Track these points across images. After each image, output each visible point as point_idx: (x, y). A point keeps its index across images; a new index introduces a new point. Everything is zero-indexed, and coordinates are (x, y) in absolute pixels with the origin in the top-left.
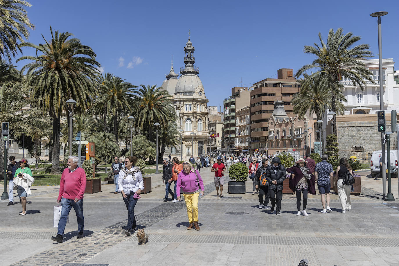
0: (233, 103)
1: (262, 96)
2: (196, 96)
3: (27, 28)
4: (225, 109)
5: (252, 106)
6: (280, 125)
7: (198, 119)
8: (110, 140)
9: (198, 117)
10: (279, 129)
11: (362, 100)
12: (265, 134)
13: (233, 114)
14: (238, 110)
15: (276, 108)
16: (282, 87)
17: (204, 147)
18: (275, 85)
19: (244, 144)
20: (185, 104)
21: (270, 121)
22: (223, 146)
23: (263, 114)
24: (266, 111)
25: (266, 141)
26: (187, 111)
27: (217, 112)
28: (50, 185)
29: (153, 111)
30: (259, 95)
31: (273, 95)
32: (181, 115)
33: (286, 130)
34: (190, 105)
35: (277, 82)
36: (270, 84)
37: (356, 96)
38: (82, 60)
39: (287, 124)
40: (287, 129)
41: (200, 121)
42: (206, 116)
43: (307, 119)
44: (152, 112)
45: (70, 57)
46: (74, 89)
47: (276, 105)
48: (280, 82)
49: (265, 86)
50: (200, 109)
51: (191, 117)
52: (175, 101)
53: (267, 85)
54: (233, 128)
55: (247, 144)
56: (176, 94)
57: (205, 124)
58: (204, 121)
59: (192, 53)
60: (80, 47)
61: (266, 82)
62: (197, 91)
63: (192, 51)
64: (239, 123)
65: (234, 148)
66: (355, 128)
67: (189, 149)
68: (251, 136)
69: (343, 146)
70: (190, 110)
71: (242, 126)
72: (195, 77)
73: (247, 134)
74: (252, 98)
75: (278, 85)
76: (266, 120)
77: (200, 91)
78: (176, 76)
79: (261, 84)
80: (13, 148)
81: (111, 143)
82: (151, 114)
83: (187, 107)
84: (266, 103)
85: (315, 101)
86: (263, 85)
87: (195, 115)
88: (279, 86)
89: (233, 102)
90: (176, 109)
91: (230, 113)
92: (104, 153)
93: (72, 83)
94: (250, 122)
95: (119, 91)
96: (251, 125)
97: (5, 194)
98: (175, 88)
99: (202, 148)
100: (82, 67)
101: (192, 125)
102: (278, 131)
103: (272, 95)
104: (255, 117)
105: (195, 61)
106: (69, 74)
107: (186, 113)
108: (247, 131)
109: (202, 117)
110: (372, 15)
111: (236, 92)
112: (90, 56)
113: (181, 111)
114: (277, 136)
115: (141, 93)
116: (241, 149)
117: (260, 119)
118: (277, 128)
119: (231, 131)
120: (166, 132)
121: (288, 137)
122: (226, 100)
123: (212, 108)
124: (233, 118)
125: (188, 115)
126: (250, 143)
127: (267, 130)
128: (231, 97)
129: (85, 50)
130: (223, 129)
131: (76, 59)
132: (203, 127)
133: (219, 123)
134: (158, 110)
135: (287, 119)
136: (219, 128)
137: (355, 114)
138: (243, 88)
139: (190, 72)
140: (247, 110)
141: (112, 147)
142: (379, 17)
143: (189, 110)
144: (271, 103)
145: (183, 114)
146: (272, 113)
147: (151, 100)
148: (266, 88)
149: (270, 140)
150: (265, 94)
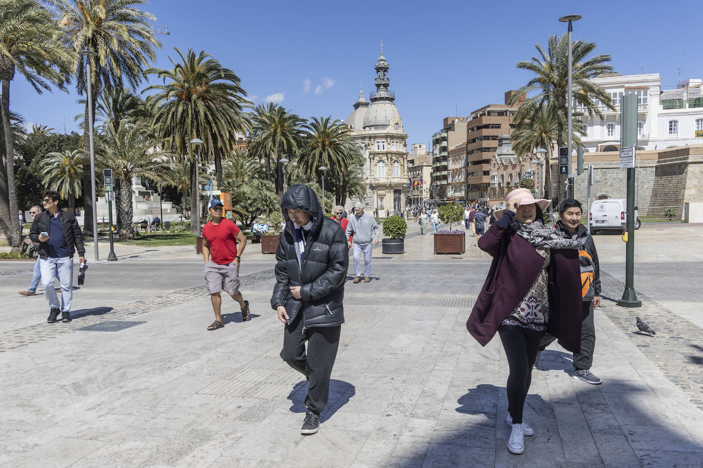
0: (445, 139)
1: (483, 129)
2: (391, 130)
3: (152, 48)
4: (434, 147)
5: (468, 142)
6: (506, 167)
7: (393, 161)
8: (268, 189)
9: (394, 158)
10: (505, 173)
11: (613, 132)
12: (486, 180)
13: (445, 154)
14: (450, 148)
15: (500, 145)
16: (509, 115)
17: (402, 198)
18: (501, 114)
19: (458, 193)
20: (376, 141)
21: (492, 163)
22: (432, 197)
23: (484, 153)
24: (488, 149)
25: (487, 188)
26: (379, 151)
27: (425, 151)
28: (179, 245)
29: (328, 151)
30: (479, 128)
31: (498, 126)
32: (372, 156)
33: (513, 174)
34: (383, 142)
35: (504, 109)
36: (493, 112)
37: (605, 126)
38: (223, 87)
39: (514, 166)
40: (515, 173)
41: (396, 163)
42: (405, 156)
43: (541, 159)
44: (326, 152)
45: (207, 83)
46: (213, 125)
47: (501, 140)
48: (507, 109)
49: (486, 115)
50: (396, 147)
51: (384, 158)
52: (363, 138)
53: (489, 113)
54: (444, 173)
55: (463, 194)
56: (364, 128)
57: (402, 167)
58: (402, 163)
59: (385, 72)
60: (219, 70)
61: (489, 109)
62: (392, 123)
63: (385, 69)
64: (452, 166)
65: (446, 199)
66: (599, 170)
67: (381, 201)
68: (467, 182)
69: (582, 195)
70: (384, 149)
71: (457, 169)
72: (390, 105)
73: (463, 180)
74: (470, 131)
75: (505, 114)
76: (487, 161)
77: (397, 124)
78: (366, 104)
79: (482, 113)
80: (153, 202)
81: (268, 194)
82: (325, 155)
83: (378, 145)
84: (487, 138)
85: (541, 135)
86: (484, 114)
87: (389, 156)
88: (507, 115)
89: (445, 137)
90: (364, 148)
91: (440, 153)
92: (259, 206)
93: (210, 117)
94: (467, 164)
95: (282, 126)
96: (468, 168)
97: (112, 255)
98: (363, 121)
99: (399, 199)
100: (223, 97)
101: (386, 169)
102: (503, 176)
103: (496, 127)
104: (474, 157)
105: (390, 83)
106: (206, 106)
107: (378, 154)
108: (463, 176)
109: (400, 158)
110: (561, 20)
111: (449, 123)
112: (233, 81)
113: (372, 150)
114: (501, 182)
115: (313, 128)
116: (454, 199)
117: (481, 159)
118: (502, 172)
119: (442, 176)
120: (347, 179)
121: (516, 184)
122: (436, 135)
123: (418, 146)
124: (445, 158)
125: (380, 156)
126: (467, 193)
127: (489, 175)
128: (442, 130)
129: (225, 74)
130: (431, 174)
131: (214, 86)
132: (401, 172)
133: (426, 166)
134: (335, 150)
135: (514, 159)
136: (427, 173)
137: (603, 151)
138: (459, 119)
139: (383, 98)
140: (462, 148)
141: (270, 198)
142: (570, 22)
143: (381, 150)
144: (494, 138)
145: (373, 155)
146: (495, 151)
147: (325, 137)
148: (489, 117)
149: (492, 188)
150: (487, 126)
